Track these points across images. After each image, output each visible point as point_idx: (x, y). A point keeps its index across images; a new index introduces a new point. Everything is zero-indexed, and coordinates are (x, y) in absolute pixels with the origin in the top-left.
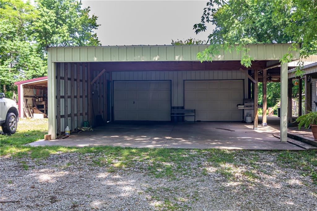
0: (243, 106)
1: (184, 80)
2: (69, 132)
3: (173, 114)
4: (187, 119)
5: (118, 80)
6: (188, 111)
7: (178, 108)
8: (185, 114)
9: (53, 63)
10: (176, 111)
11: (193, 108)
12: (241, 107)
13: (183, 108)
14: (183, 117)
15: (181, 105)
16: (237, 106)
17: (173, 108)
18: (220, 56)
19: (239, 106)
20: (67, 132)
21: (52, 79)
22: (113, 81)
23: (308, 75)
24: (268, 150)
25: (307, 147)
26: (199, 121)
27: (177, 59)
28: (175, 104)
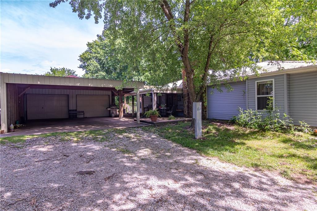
0: (110, 109)
1: (76, 95)
2: (13, 128)
3: (70, 114)
4: (79, 116)
5: (31, 93)
6: (80, 112)
7: (73, 110)
8: (78, 114)
9: (5, 84)
10: (72, 112)
11: (83, 111)
12: (109, 109)
13: (76, 110)
14: (76, 115)
15: (75, 109)
16: (107, 108)
17: (69, 111)
18: (111, 85)
19: (108, 109)
20: (12, 128)
21: (4, 94)
22: (27, 94)
23: (142, 95)
24: (136, 127)
25: (150, 125)
26: (86, 117)
27: (89, 85)
28: (71, 108)
